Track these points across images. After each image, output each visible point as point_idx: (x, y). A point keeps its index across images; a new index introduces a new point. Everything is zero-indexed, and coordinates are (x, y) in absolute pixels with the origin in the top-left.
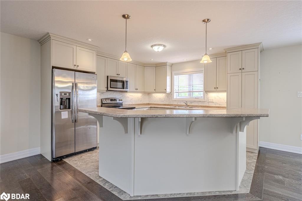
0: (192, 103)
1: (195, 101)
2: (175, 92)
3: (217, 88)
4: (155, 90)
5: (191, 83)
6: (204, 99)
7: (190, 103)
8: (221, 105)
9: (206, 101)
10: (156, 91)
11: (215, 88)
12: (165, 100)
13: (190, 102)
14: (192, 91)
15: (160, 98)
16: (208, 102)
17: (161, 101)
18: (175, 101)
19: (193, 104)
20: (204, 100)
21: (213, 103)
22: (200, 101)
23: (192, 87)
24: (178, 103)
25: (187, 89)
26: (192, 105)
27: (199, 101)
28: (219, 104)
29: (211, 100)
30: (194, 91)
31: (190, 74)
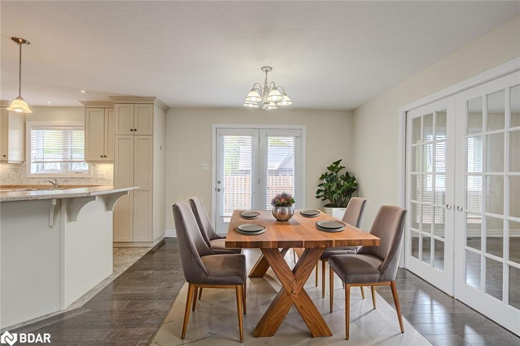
0: (67, 181)
1: (73, 178)
2: (33, 161)
3: (105, 156)
5: (68, 146)
6: (90, 173)
7: (64, 182)
9: (93, 178)
11: (102, 156)
13: (64, 180)
14: (69, 160)
16: (96, 180)
18: (34, 178)
19: (69, 183)
20: (89, 176)
21: (105, 180)
22: (83, 178)
23: (69, 152)
24: (39, 182)
25: (60, 157)
26: (67, 185)
27: (80, 178)
29: (101, 175)
30: (73, 160)
31: (67, 129)
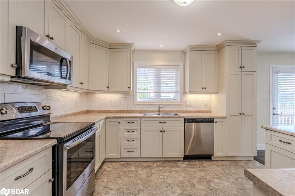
2: (138, 91)
3: (206, 88)
4: (108, 87)
6: (181, 102)
8: (200, 109)
10: (109, 90)
11: (203, 88)
12: (120, 104)
15: (111, 102)
16: (185, 106)
17: (113, 106)
20: (181, 104)
21: (192, 106)
26: (165, 110)
27: (173, 105)
28: (198, 108)
29: (189, 103)
